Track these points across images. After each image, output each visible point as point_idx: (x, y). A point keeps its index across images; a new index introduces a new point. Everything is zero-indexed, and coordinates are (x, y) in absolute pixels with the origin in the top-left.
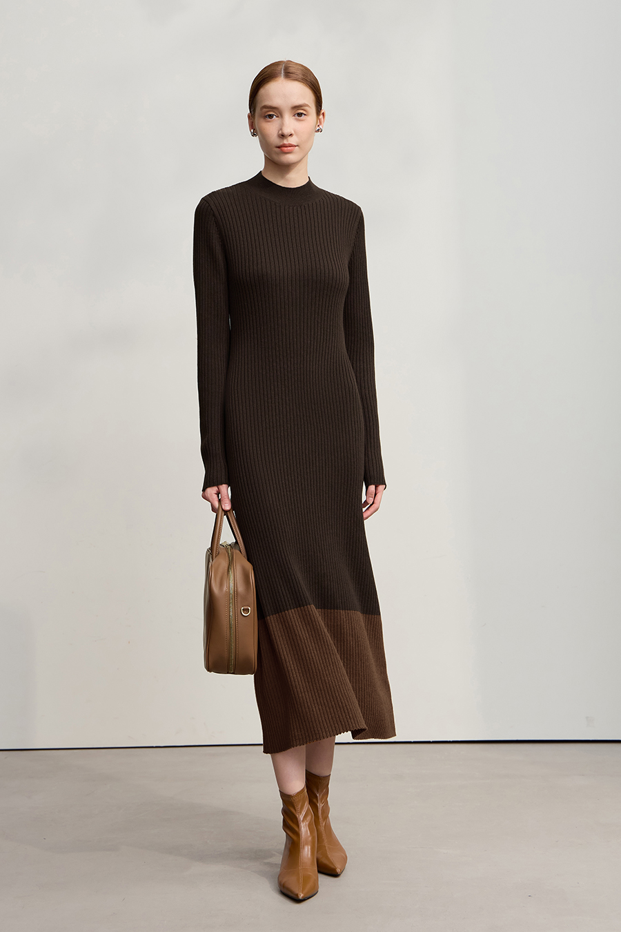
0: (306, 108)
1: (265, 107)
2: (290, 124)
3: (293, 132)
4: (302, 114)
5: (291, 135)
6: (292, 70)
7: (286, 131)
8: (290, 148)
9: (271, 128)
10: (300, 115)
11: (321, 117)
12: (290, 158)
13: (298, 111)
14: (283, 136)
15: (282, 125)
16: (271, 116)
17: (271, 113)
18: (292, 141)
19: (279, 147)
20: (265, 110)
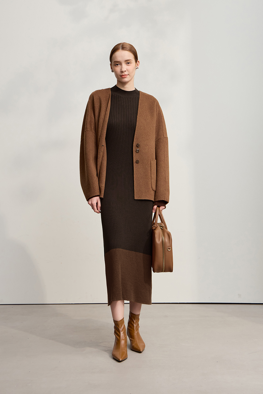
0: (131, 61)
1: (115, 62)
2: (125, 67)
3: (126, 70)
4: (129, 63)
5: (125, 71)
6: (125, 46)
7: (123, 70)
8: (125, 76)
9: (118, 69)
10: (128, 63)
11: (138, 63)
12: (126, 80)
13: (128, 62)
14: (122, 72)
15: (122, 67)
16: (117, 65)
17: (117, 64)
18: (126, 73)
19: (121, 76)
20: (115, 63)
